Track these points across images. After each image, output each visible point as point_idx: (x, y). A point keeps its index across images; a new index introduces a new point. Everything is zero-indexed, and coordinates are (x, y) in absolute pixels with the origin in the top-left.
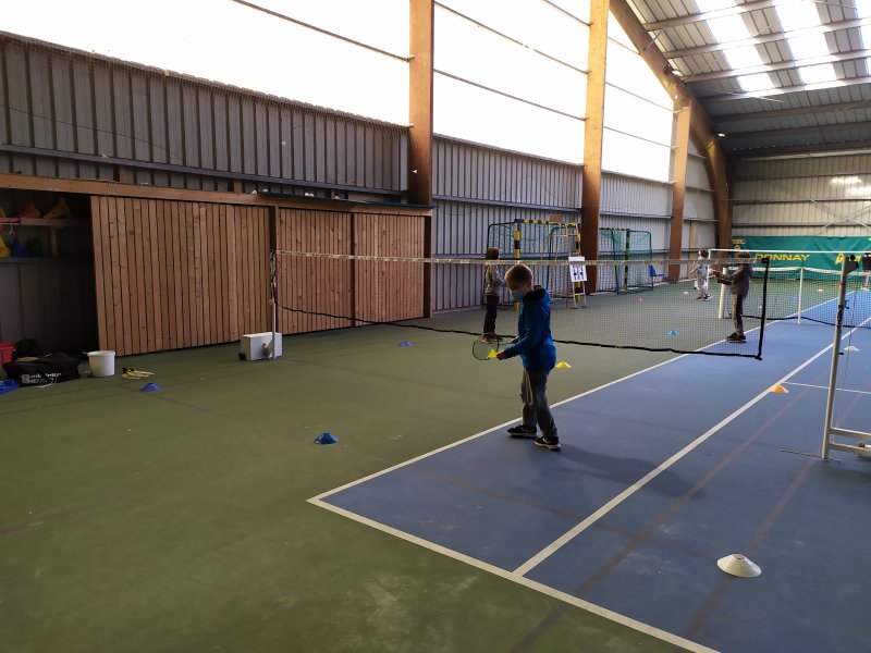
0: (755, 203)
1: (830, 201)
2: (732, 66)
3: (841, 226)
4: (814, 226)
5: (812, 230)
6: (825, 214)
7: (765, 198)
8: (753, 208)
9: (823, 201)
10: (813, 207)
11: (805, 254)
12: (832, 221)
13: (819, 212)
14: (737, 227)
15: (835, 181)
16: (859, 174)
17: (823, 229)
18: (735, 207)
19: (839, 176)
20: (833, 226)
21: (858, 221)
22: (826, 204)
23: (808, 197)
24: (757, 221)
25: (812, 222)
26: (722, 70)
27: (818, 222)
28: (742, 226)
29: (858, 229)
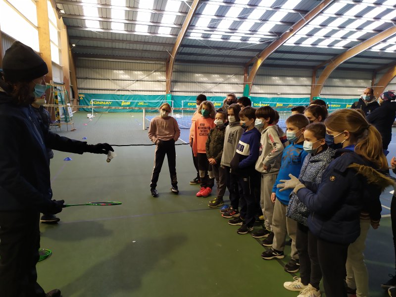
0: (86, 78)
1: (116, 80)
2: (85, 14)
3: (122, 90)
4: (112, 90)
5: (111, 91)
6: (116, 85)
7: (90, 77)
8: (86, 81)
9: (114, 80)
10: (110, 82)
11: (110, 102)
12: (118, 88)
13: (113, 84)
14: (79, 89)
15: (115, 71)
16: (123, 70)
17: (115, 91)
18: (78, 80)
19: (116, 70)
20: (119, 90)
21: (128, 89)
22: (115, 81)
23: (108, 77)
24: (88, 87)
25: (111, 88)
26: (80, 15)
27: (113, 88)
28: (82, 89)
29: (127, 92)
